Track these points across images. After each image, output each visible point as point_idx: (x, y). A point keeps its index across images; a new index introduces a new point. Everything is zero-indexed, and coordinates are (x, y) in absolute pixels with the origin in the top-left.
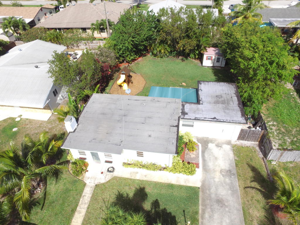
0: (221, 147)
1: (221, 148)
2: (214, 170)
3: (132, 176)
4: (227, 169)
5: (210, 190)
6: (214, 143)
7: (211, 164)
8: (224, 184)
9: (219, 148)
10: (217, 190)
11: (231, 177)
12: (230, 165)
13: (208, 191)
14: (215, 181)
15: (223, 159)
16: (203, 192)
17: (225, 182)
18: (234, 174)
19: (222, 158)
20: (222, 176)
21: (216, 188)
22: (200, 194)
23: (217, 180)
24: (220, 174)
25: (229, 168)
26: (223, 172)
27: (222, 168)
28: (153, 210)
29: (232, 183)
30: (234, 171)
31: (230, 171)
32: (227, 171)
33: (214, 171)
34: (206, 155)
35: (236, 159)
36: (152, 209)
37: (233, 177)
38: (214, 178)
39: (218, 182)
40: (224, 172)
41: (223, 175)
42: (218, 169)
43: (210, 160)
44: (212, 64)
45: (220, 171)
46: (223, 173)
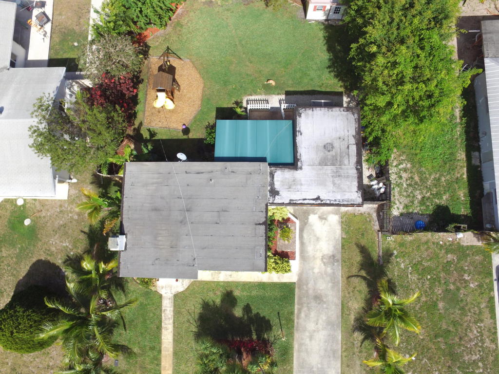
0: (325, 219)
1: (326, 221)
2: (314, 256)
3: (214, 278)
4: (331, 253)
5: (308, 284)
6: (316, 213)
7: (310, 249)
8: (325, 276)
9: (323, 221)
10: (315, 284)
11: (334, 265)
12: (334, 247)
13: (305, 287)
14: (314, 273)
15: (327, 239)
16: (299, 288)
17: (326, 273)
18: (338, 261)
19: (326, 237)
20: (322, 265)
21: (314, 281)
22: (297, 290)
23: (316, 270)
24: (321, 263)
25: (333, 252)
26: (324, 258)
27: (325, 253)
28: (246, 317)
29: (334, 273)
30: (339, 256)
31: (333, 256)
32: (330, 257)
33: (314, 258)
34: (305, 235)
35: (343, 236)
36: (244, 315)
37: (336, 264)
38: (313, 268)
39: (318, 273)
40: (326, 259)
41: (324, 263)
42: (319, 255)
43: (310, 242)
44: (325, 17)
45: (321, 257)
46: (325, 260)
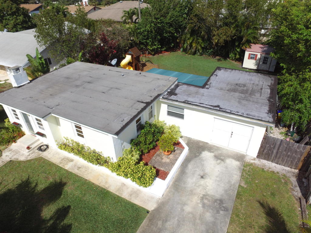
0: (222, 160)
1: (222, 162)
2: (191, 191)
4: (218, 196)
5: (166, 221)
6: (213, 152)
7: (191, 181)
8: (198, 221)
9: (219, 161)
10: (179, 226)
11: (218, 212)
12: (226, 191)
13: (160, 223)
14: (183, 210)
15: (218, 179)
16: (150, 220)
17: (201, 217)
18: (226, 209)
19: (217, 177)
20: (200, 205)
21: (179, 221)
22: (145, 222)
23: (188, 209)
24: (199, 201)
25: (222, 195)
26: (206, 199)
27: (209, 193)
29: (214, 223)
30: (230, 205)
31: (221, 201)
32: (216, 201)
33: (192, 193)
34: (190, 166)
35: (242, 185)
37: (221, 212)
38: (184, 204)
39: (189, 213)
40: (209, 201)
41: (204, 205)
42: (200, 192)
43: (193, 174)
44: (256, 66)
45: (201, 196)
46: (206, 201)
